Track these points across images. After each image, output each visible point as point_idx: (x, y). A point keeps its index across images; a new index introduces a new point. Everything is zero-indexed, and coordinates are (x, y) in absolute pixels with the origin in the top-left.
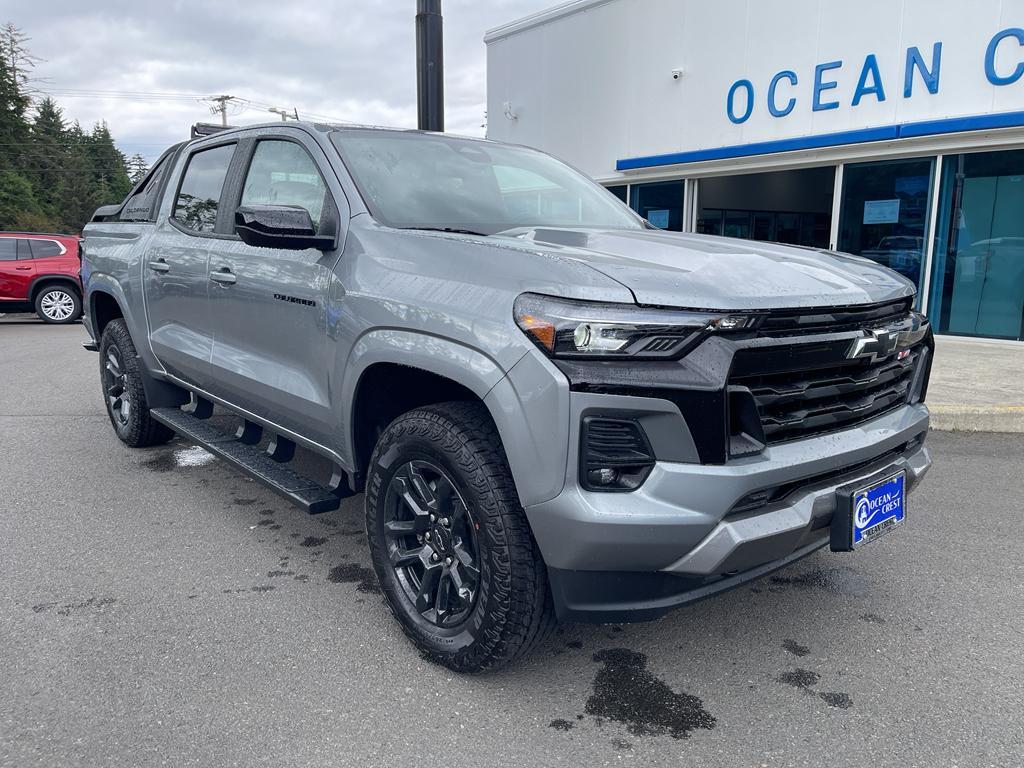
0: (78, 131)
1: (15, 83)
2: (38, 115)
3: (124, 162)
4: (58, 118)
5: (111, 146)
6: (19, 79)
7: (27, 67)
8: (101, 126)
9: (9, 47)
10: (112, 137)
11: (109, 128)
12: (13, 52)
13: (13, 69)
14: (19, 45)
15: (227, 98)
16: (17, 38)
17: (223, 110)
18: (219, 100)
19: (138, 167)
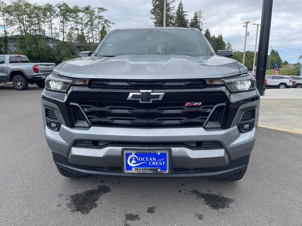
0: (214, 37)
1: (199, 25)
2: (205, 33)
3: (225, 44)
4: (210, 34)
5: (222, 40)
6: (200, 24)
7: (203, 21)
8: (220, 35)
9: (199, 16)
10: (223, 38)
11: (222, 35)
12: (200, 17)
13: (199, 22)
14: (201, 15)
15: (248, 22)
16: (201, 13)
17: (247, 26)
18: (246, 23)
19: (228, 46)
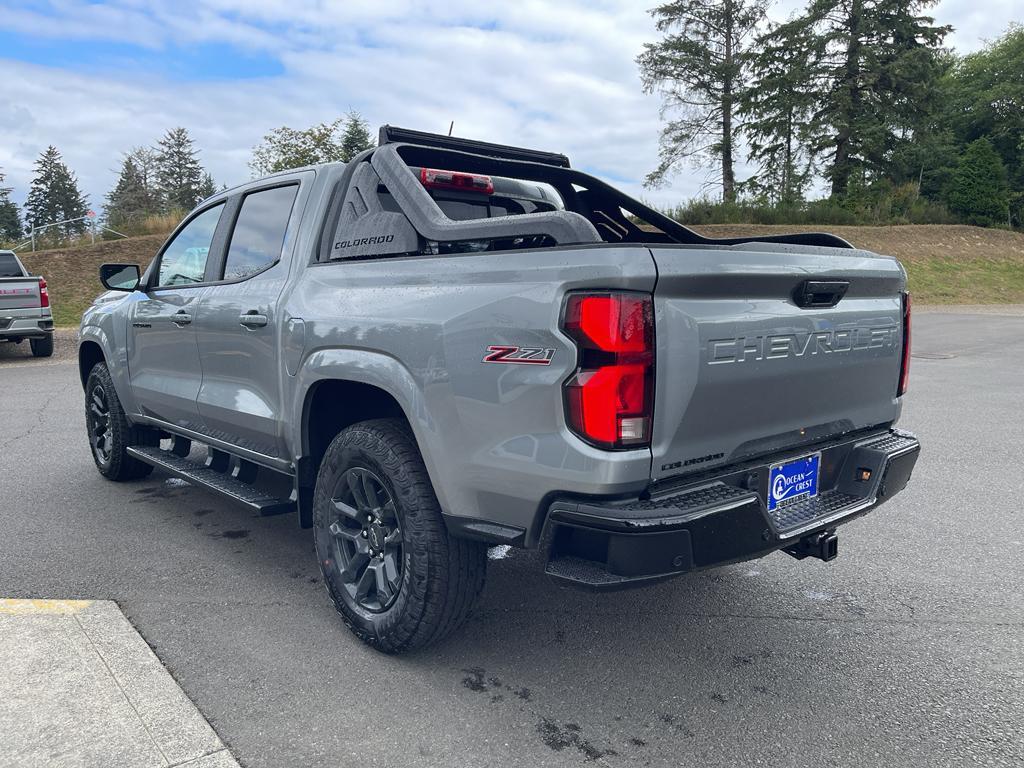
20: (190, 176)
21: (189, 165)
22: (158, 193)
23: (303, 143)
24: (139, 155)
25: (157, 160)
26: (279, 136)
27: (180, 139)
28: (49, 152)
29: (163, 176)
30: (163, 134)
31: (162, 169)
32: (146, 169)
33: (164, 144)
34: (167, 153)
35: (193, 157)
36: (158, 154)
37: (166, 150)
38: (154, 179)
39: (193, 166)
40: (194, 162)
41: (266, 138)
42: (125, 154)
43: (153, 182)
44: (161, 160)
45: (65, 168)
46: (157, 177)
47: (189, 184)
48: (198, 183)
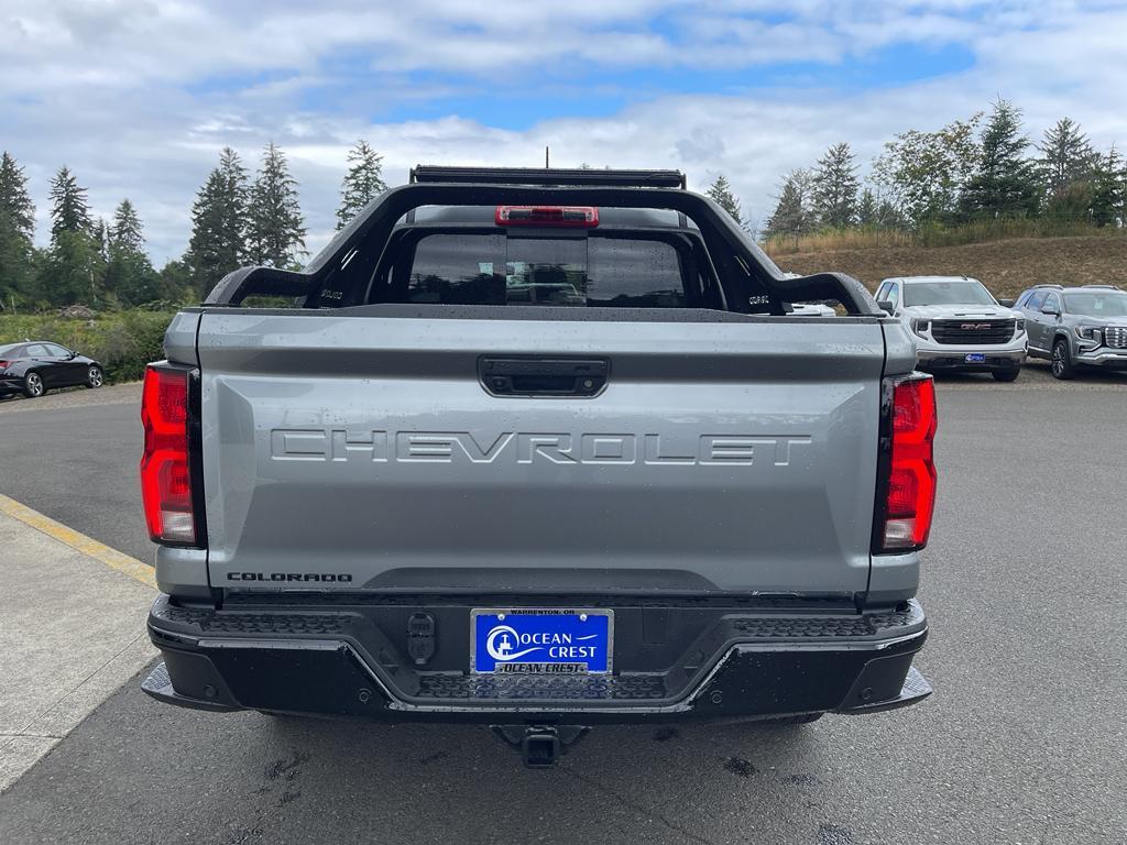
20: (846, 194)
21: (847, 183)
22: (811, 215)
23: (932, 147)
24: (797, 177)
25: (814, 180)
26: (903, 142)
27: (840, 156)
28: (719, 183)
29: (819, 198)
30: (823, 152)
31: (818, 190)
32: (802, 191)
33: (824, 163)
34: (825, 173)
35: (852, 174)
36: (815, 174)
37: (825, 168)
38: (809, 201)
39: (851, 183)
40: (852, 179)
41: (887, 146)
42: (784, 178)
43: (807, 204)
44: (818, 180)
45: (731, 197)
46: (812, 198)
47: (846, 202)
48: (854, 201)
